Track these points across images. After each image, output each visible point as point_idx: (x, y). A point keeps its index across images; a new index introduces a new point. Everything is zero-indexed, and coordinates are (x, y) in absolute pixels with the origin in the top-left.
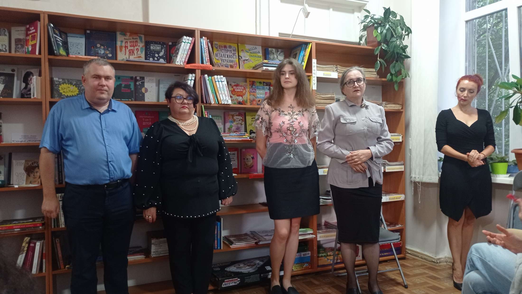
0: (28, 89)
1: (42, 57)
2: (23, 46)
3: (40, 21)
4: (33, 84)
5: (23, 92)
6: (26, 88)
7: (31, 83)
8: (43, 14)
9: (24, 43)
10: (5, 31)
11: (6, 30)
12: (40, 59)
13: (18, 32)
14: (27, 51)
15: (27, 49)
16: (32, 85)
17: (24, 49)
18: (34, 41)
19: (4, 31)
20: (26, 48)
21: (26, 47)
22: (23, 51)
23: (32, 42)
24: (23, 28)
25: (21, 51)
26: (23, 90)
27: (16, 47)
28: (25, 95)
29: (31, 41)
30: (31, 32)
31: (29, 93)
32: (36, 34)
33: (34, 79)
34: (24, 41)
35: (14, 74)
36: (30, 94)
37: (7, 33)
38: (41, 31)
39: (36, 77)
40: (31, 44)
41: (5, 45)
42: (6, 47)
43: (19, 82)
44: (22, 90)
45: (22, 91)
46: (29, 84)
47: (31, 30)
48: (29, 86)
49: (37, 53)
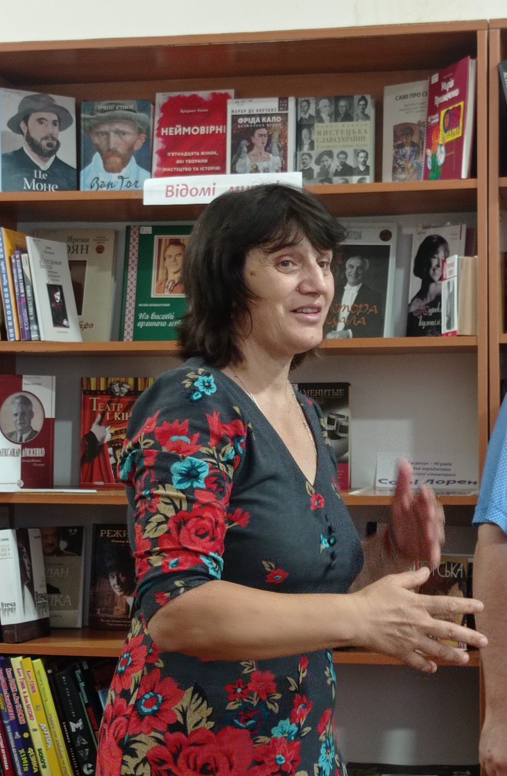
0: (428, 300)
1: (480, 183)
2: (417, 150)
3: (474, 56)
4: (449, 283)
5: (413, 309)
6: (422, 294)
7: (441, 279)
8: (486, 32)
9: (421, 138)
10: (366, 102)
11: (368, 98)
12: (472, 193)
13: (405, 100)
14: (430, 167)
15: (429, 159)
16: (444, 284)
17: (421, 160)
18: (454, 130)
19: (362, 102)
20: (426, 156)
21: (429, 152)
22: (419, 165)
23: (449, 132)
24: (421, 87)
25: (412, 166)
26: (412, 300)
27: (396, 152)
28: (421, 317)
29: (446, 131)
30: (445, 98)
31: (432, 311)
32: (462, 104)
33: (452, 265)
34: (421, 132)
35: (388, 247)
36: (437, 316)
37: (371, 111)
38: (478, 92)
39: (458, 260)
40: (444, 140)
41: (363, 151)
42: (366, 157)
43: (401, 273)
44: (410, 302)
45: (410, 305)
46: (433, 281)
47: (445, 92)
48: (432, 287)
49: (464, 173)
